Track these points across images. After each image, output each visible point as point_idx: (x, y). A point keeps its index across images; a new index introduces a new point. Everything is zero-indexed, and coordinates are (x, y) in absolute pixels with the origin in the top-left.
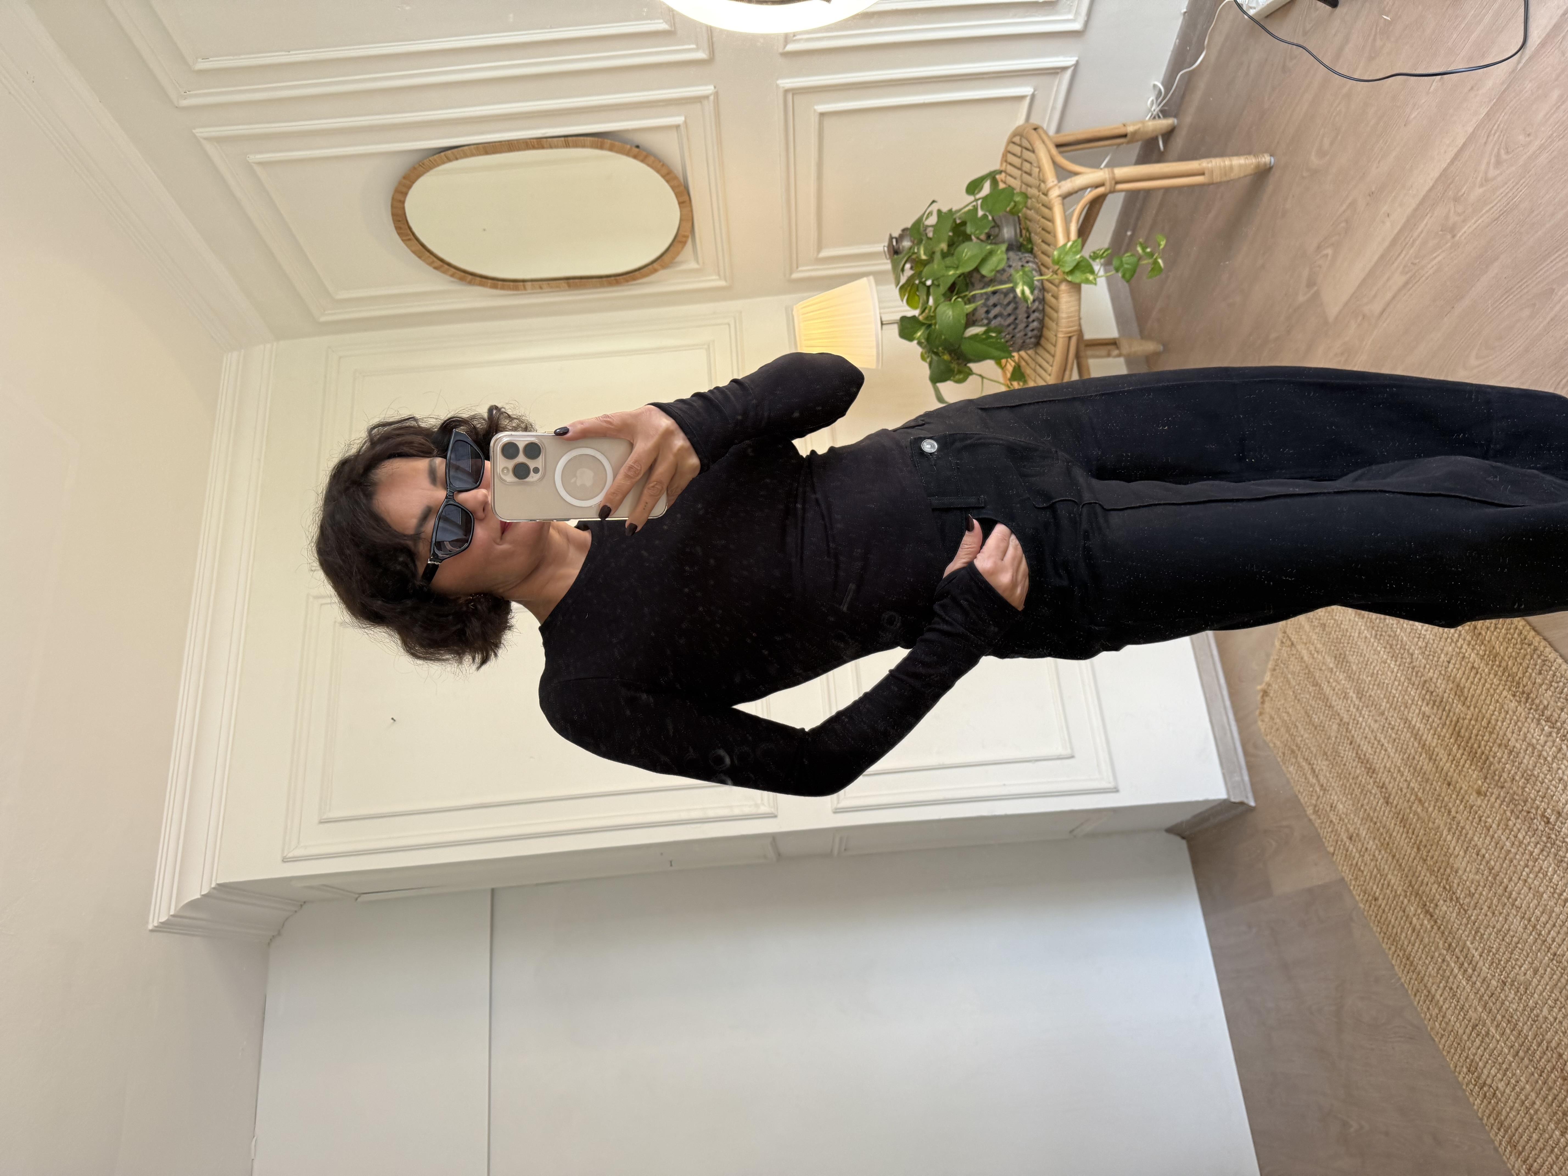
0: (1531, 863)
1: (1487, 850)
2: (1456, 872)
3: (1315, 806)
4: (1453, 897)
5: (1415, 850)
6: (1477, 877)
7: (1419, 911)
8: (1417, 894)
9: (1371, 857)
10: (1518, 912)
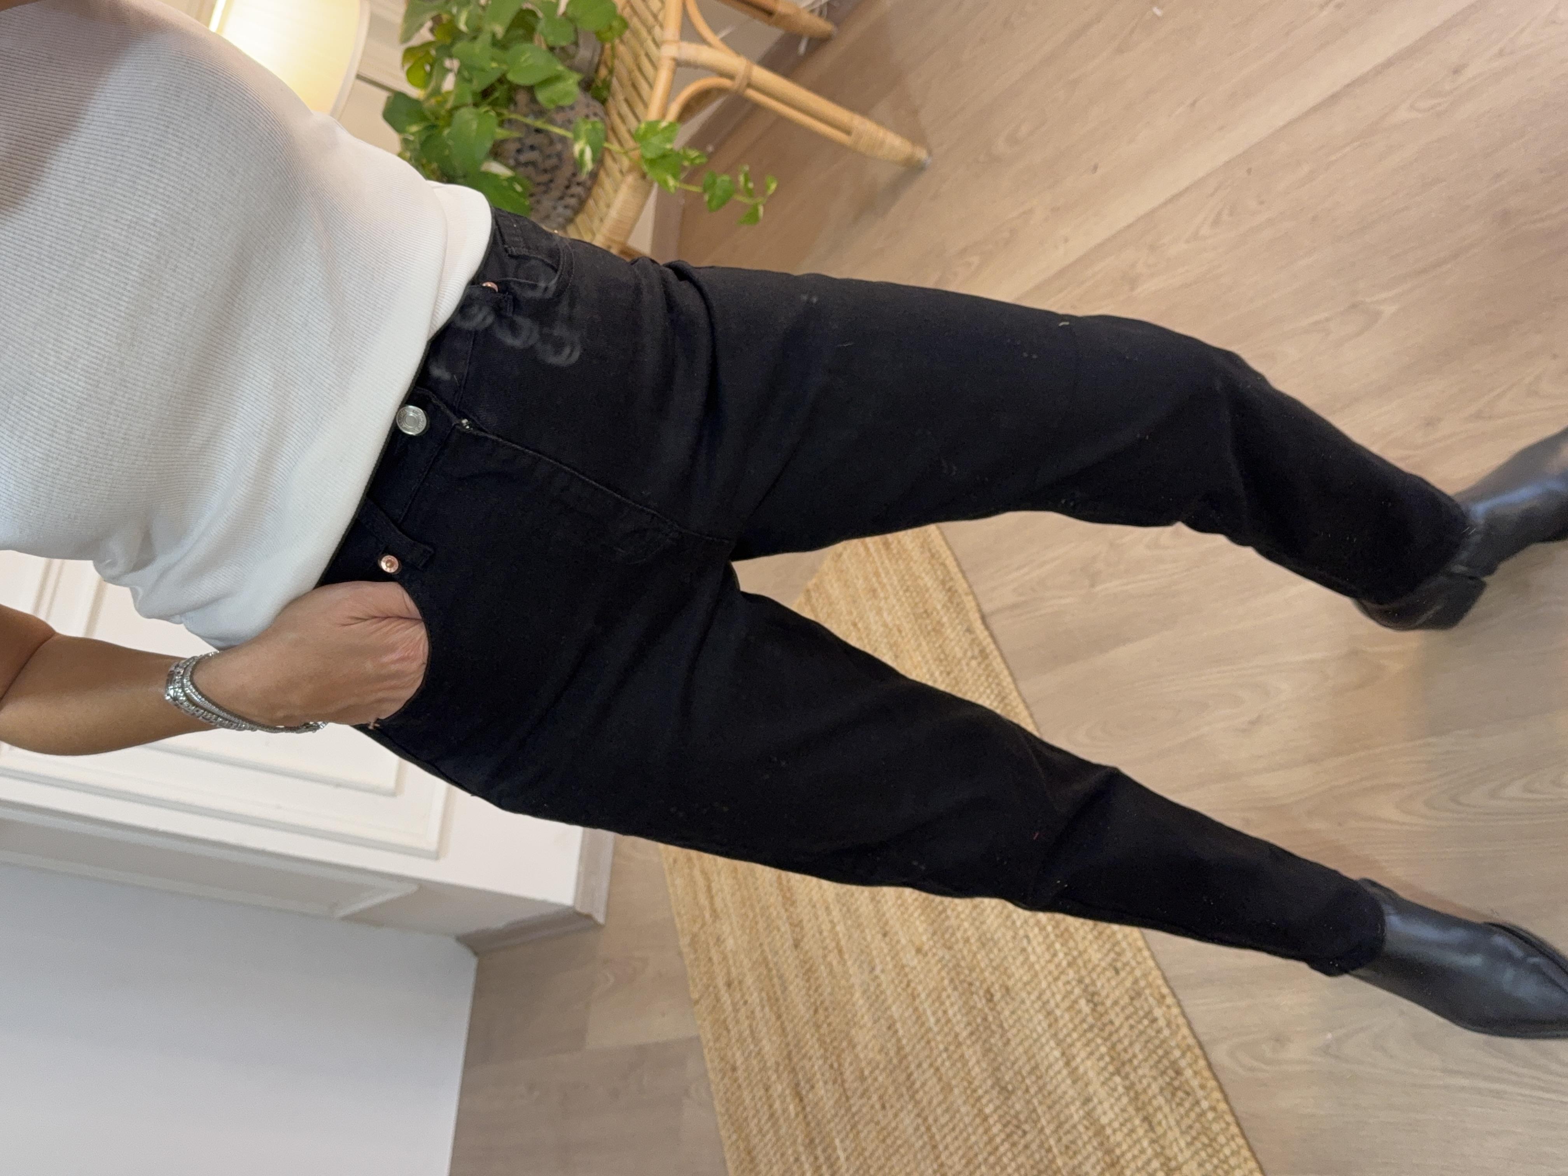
0: (952, 1048)
1: (904, 1023)
2: (854, 1047)
3: (694, 936)
4: (838, 1079)
5: (812, 1012)
6: (878, 1057)
7: (787, 1092)
8: (794, 1069)
9: (749, 1013)
10: (914, 1107)
